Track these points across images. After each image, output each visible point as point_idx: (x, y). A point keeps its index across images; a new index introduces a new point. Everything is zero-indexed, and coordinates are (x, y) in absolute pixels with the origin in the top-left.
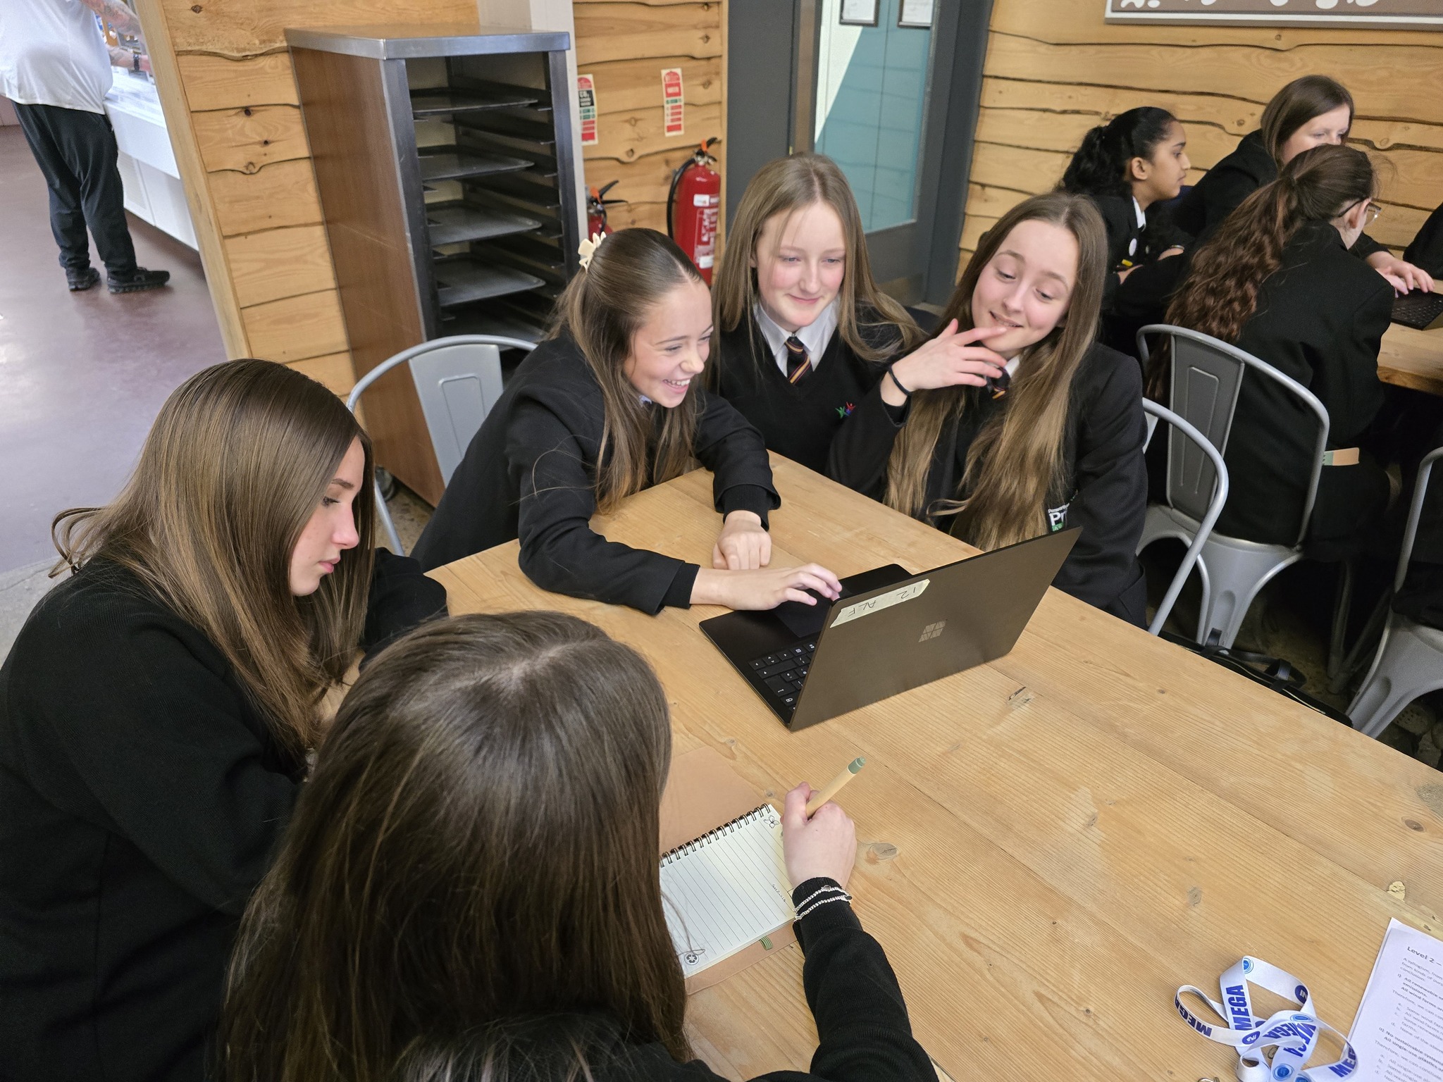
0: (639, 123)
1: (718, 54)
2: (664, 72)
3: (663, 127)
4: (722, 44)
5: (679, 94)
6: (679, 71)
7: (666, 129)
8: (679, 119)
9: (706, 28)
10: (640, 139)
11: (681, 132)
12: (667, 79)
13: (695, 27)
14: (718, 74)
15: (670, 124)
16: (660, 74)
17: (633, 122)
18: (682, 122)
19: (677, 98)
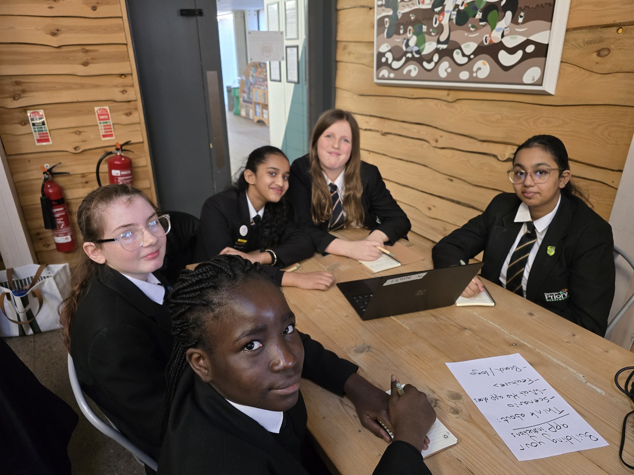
0: (82, 134)
1: (135, 99)
2: (96, 109)
3: (100, 135)
4: (136, 94)
5: (108, 119)
6: (107, 108)
7: (102, 136)
8: (111, 131)
9: (124, 86)
10: (84, 141)
11: (114, 138)
12: (99, 111)
13: (116, 86)
14: (136, 109)
15: (104, 134)
16: (94, 109)
17: (78, 133)
18: (113, 133)
19: (108, 121)
